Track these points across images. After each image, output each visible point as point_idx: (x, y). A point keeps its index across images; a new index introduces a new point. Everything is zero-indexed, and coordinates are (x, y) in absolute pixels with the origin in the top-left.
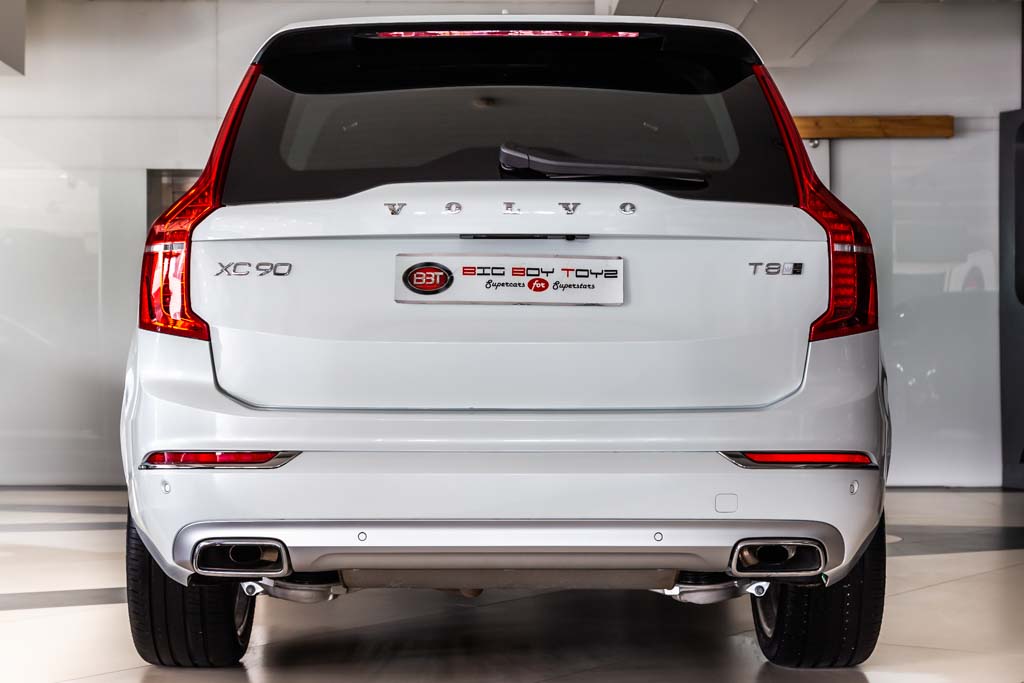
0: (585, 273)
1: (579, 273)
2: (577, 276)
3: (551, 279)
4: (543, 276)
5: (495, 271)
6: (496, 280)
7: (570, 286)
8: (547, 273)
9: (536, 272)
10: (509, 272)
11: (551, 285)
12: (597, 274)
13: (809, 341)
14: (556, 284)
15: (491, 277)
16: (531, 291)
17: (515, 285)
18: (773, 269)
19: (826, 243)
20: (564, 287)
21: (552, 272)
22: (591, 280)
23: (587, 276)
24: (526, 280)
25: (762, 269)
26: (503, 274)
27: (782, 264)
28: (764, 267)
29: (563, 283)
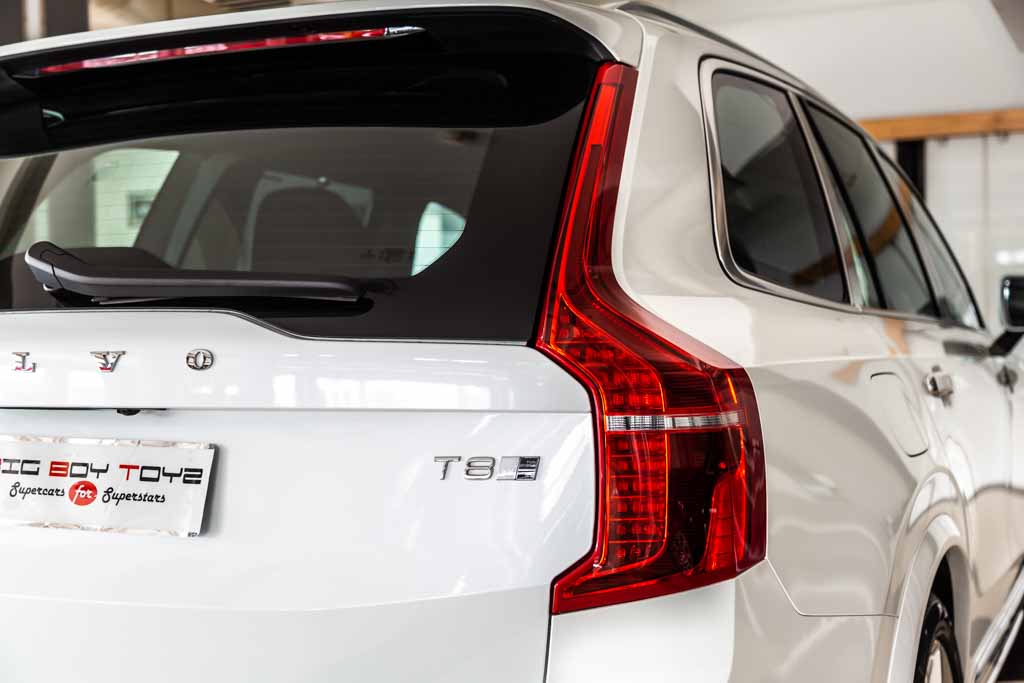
0: (153, 474)
1: (147, 474)
2: (142, 479)
3: (101, 483)
4: (91, 478)
5: (26, 467)
6: (27, 482)
7: (128, 497)
8: (99, 471)
9: (82, 470)
10: (45, 468)
11: (100, 493)
12: (172, 475)
13: (551, 613)
14: (107, 492)
15: (20, 478)
16: (72, 504)
17: (51, 493)
18: (479, 468)
19: (590, 416)
20: (118, 498)
21: (105, 471)
22: (163, 486)
23: (157, 480)
24: (66, 483)
25: (457, 469)
26: (36, 473)
27: (498, 459)
28: (463, 465)
29: (118, 491)
